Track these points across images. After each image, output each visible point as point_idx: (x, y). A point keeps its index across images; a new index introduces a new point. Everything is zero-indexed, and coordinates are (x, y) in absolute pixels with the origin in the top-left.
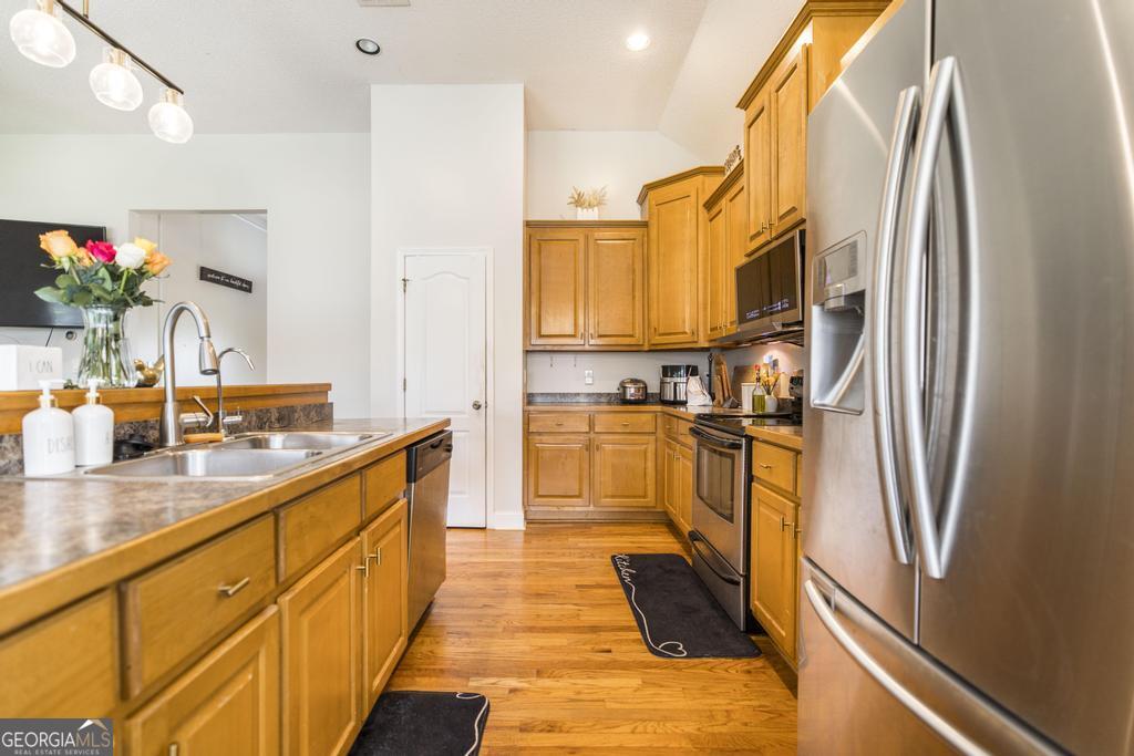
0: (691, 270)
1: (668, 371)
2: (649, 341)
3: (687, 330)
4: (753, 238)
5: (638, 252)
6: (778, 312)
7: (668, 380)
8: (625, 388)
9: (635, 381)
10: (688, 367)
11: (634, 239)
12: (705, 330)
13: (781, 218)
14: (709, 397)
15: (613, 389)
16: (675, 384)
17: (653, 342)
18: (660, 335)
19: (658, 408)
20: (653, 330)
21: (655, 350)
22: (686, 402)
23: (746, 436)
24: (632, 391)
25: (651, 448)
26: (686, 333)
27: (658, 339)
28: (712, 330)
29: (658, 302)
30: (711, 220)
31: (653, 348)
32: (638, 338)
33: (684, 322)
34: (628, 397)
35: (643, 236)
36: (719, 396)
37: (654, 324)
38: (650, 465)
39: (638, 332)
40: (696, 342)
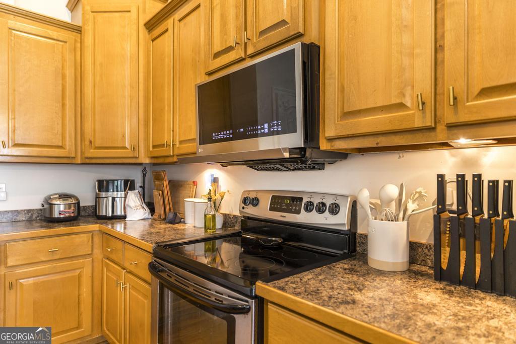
0: (132, 87)
1: (103, 186)
2: (82, 153)
3: (127, 145)
4: (217, 55)
5: (69, 57)
6: (264, 135)
7: (103, 194)
8: (51, 205)
9: (64, 196)
10: (126, 182)
11: (66, 42)
12: (147, 147)
13: (262, 33)
14: (148, 210)
15: (36, 203)
16: (113, 199)
17: (88, 155)
18: (97, 148)
19: (95, 227)
20: (87, 143)
21: (88, 163)
22: (124, 217)
23: (256, 297)
24: (62, 208)
25: (87, 272)
26: (125, 148)
27: (92, 153)
28: (154, 147)
29: (94, 114)
30: (153, 40)
31: (88, 161)
32: (69, 149)
33: (124, 136)
34: (56, 215)
35: (76, 41)
36: (159, 209)
37: (89, 135)
38: (86, 290)
39: (69, 143)
40: (136, 158)
